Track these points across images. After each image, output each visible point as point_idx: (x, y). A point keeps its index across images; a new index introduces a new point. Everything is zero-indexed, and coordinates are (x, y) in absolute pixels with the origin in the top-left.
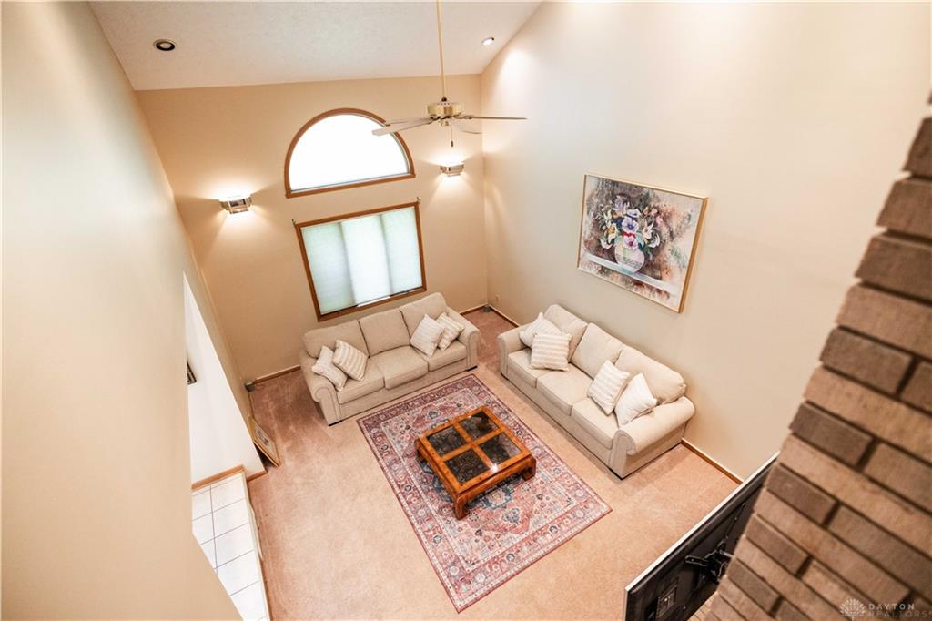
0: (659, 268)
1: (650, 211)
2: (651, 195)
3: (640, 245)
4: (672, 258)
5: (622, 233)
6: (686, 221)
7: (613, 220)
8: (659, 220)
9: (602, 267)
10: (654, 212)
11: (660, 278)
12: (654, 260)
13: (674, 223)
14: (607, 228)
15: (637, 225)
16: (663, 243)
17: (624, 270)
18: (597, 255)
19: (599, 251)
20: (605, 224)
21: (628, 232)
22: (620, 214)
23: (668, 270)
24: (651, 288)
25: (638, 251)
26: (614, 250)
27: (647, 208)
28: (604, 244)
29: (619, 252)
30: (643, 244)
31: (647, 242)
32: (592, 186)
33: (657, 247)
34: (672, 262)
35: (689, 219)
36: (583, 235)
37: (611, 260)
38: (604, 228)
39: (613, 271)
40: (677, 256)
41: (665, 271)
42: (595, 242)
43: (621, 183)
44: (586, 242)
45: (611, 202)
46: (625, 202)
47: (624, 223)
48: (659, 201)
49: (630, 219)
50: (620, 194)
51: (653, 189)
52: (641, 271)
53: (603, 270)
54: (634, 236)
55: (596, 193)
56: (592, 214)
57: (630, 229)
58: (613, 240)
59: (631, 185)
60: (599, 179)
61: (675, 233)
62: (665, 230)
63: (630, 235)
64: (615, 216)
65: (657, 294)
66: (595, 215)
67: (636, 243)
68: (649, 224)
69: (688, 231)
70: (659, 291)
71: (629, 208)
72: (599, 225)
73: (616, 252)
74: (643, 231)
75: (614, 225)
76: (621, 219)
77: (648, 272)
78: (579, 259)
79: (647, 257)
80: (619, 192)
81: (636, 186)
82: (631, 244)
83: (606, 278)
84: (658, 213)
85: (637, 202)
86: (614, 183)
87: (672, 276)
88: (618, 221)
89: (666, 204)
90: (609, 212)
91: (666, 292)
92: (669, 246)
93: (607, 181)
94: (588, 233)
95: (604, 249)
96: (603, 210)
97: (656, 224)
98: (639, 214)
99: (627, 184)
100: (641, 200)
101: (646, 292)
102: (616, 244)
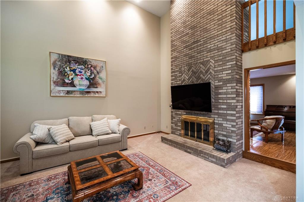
0: (96, 84)
1: (88, 66)
2: (87, 60)
3: (86, 78)
4: (100, 80)
5: (77, 75)
6: (102, 68)
7: (71, 71)
8: (92, 68)
9: (68, 91)
10: (90, 66)
11: (97, 88)
12: (93, 82)
13: (98, 69)
14: (68, 74)
15: (83, 72)
16: (95, 76)
17: (80, 89)
18: (64, 87)
19: (64, 84)
20: (66, 72)
21: (80, 74)
22: (74, 68)
23: (99, 84)
24: (94, 92)
25: (86, 80)
26: (73, 82)
27: (86, 65)
28: (67, 81)
29: (76, 82)
30: (87, 78)
31: (89, 76)
32: (54, 57)
33: (93, 77)
34: (100, 81)
35: (103, 67)
36: (52, 79)
37: (73, 87)
38: (66, 74)
39: (74, 91)
40: (101, 79)
41: (98, 85)
42: (61, 81)
43: (73, 56)
44: (54, 82)
45: (68, 64)
46: (76, 63)
47: (77, 71)
48: (91, 62)
49: (80, 69)
50: (72, 61)
51: (88, 59)
52: (89, 87)
53: (68, 92)
54: (83, 75)
55: (58, 60)
56: (57, 69)
57: (80, 73)
58: (72, 79)
59: (78, 57)
60: (59, 54)
61: (99, 72)
62: (95, 72)
63: (81, 75)
64: (71, 69)
65: (96, 93)
66: (59, 69)
67: (84, 77)
68: (89, 70)
69: (103, 71)
70: (97, 92)
71: (78, 65)
72: (62, 73)
73: (75, 83)
74: (87, 73)
75: (72, 72)
76: (75, 70)
77: (91, 87)
78: (51, 91)
79: (90, 82)
80: (72, 59)
81: (80, 58)
82: (82, 78)
83: (71, 95)
84: (92, 66)
85: (82, 63)
86: (68, 56)
87: (101, 86)
88: (74, 71)
89: (94, 63)
90: (68, 68)
91: (100, 92)
92: (98, 76)
93: (65, 56)
94: (55, 78)
95: (67, 83)
96: (64, 67)
97: (91, 70)
98: (83, 67)
99: (76, 57)
100: (83, 62)
101: (92, 95)
102: (74, 79)
